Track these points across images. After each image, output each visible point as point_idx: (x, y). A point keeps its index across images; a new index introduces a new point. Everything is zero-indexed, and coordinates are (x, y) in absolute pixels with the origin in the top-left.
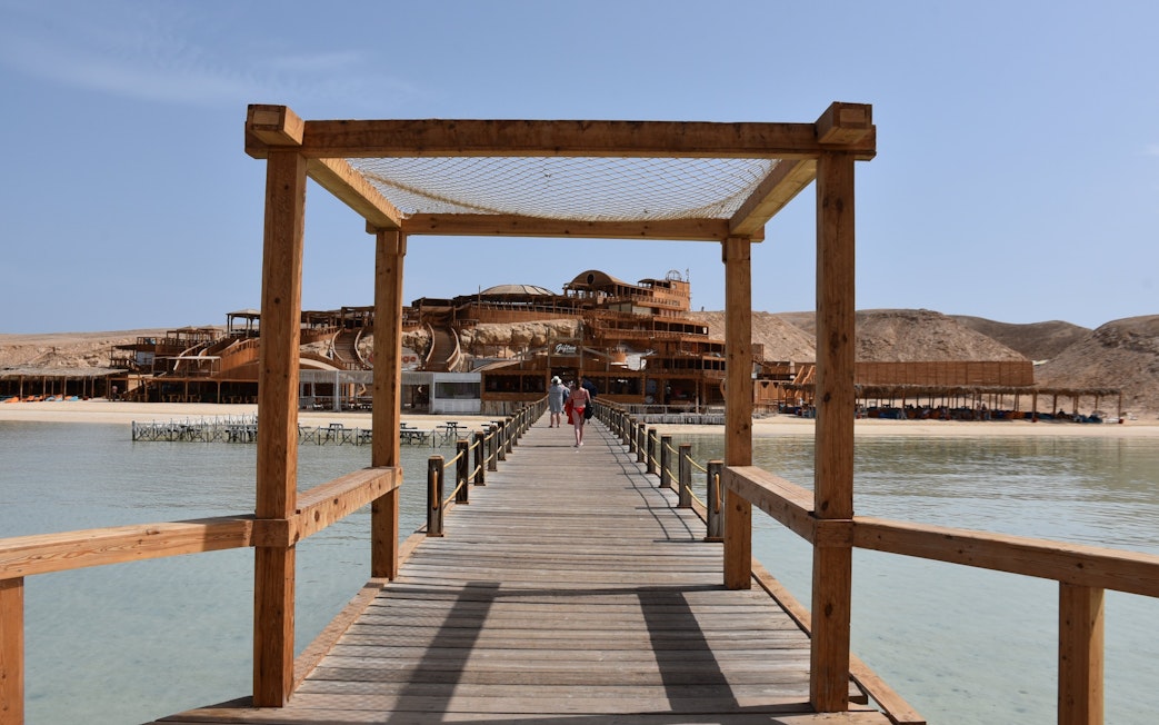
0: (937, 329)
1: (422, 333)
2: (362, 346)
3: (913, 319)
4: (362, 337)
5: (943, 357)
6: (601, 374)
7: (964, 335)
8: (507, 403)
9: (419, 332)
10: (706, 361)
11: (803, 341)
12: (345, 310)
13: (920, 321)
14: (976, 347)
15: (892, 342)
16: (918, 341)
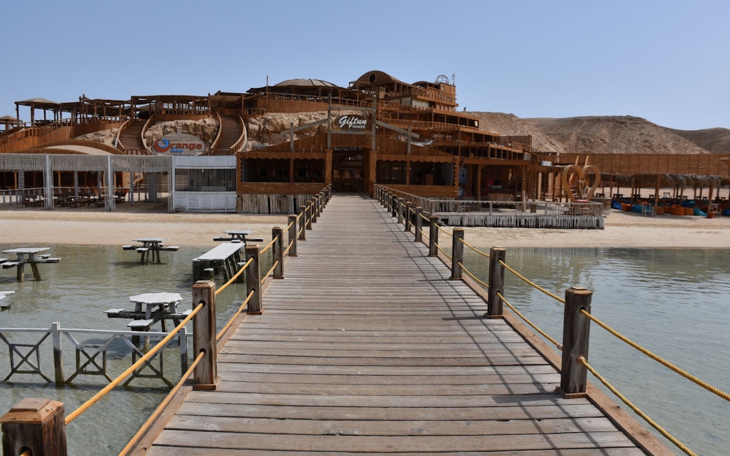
0: (643, 131)
1: (209, 121)
2: (148, 133)
3: (622, 123)
4: (149, 126)
5: (649, 152)
6: (401, 158)
7: (664, 136)
8: (273, 197)
9: (207, 120)
10: (493, 149)
11: (544, 138)
12: (135, 100)
13: (628, 124)
14: (674, 145)
15: (607, 140)
16: (628, 140)
